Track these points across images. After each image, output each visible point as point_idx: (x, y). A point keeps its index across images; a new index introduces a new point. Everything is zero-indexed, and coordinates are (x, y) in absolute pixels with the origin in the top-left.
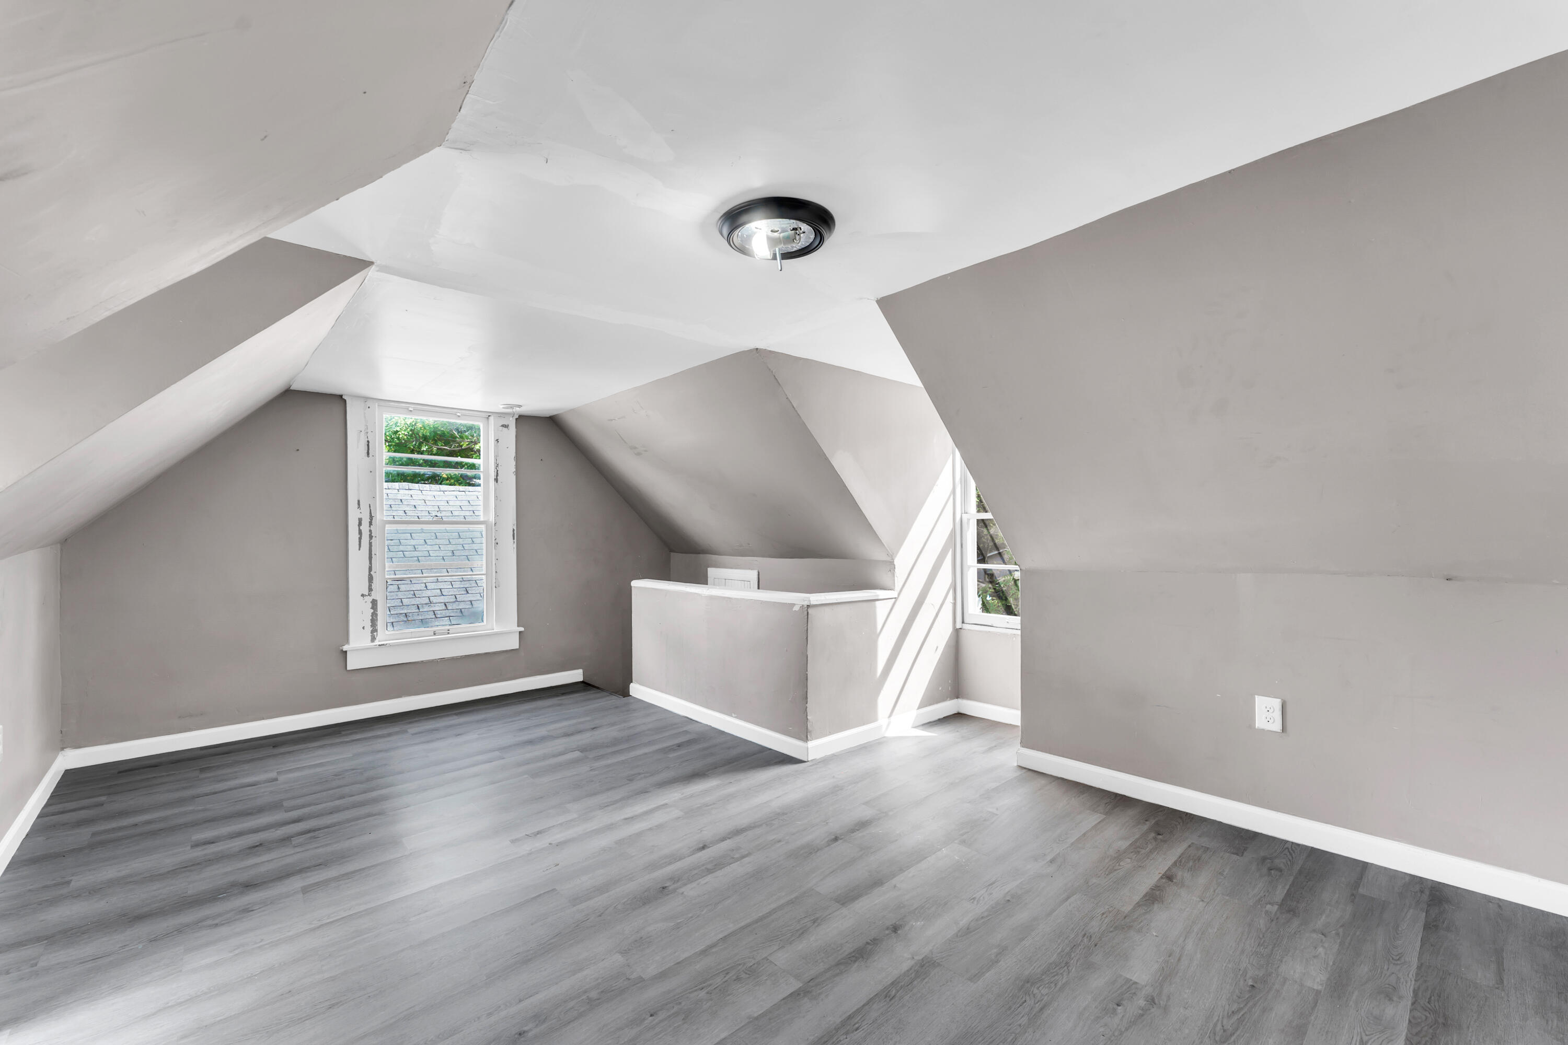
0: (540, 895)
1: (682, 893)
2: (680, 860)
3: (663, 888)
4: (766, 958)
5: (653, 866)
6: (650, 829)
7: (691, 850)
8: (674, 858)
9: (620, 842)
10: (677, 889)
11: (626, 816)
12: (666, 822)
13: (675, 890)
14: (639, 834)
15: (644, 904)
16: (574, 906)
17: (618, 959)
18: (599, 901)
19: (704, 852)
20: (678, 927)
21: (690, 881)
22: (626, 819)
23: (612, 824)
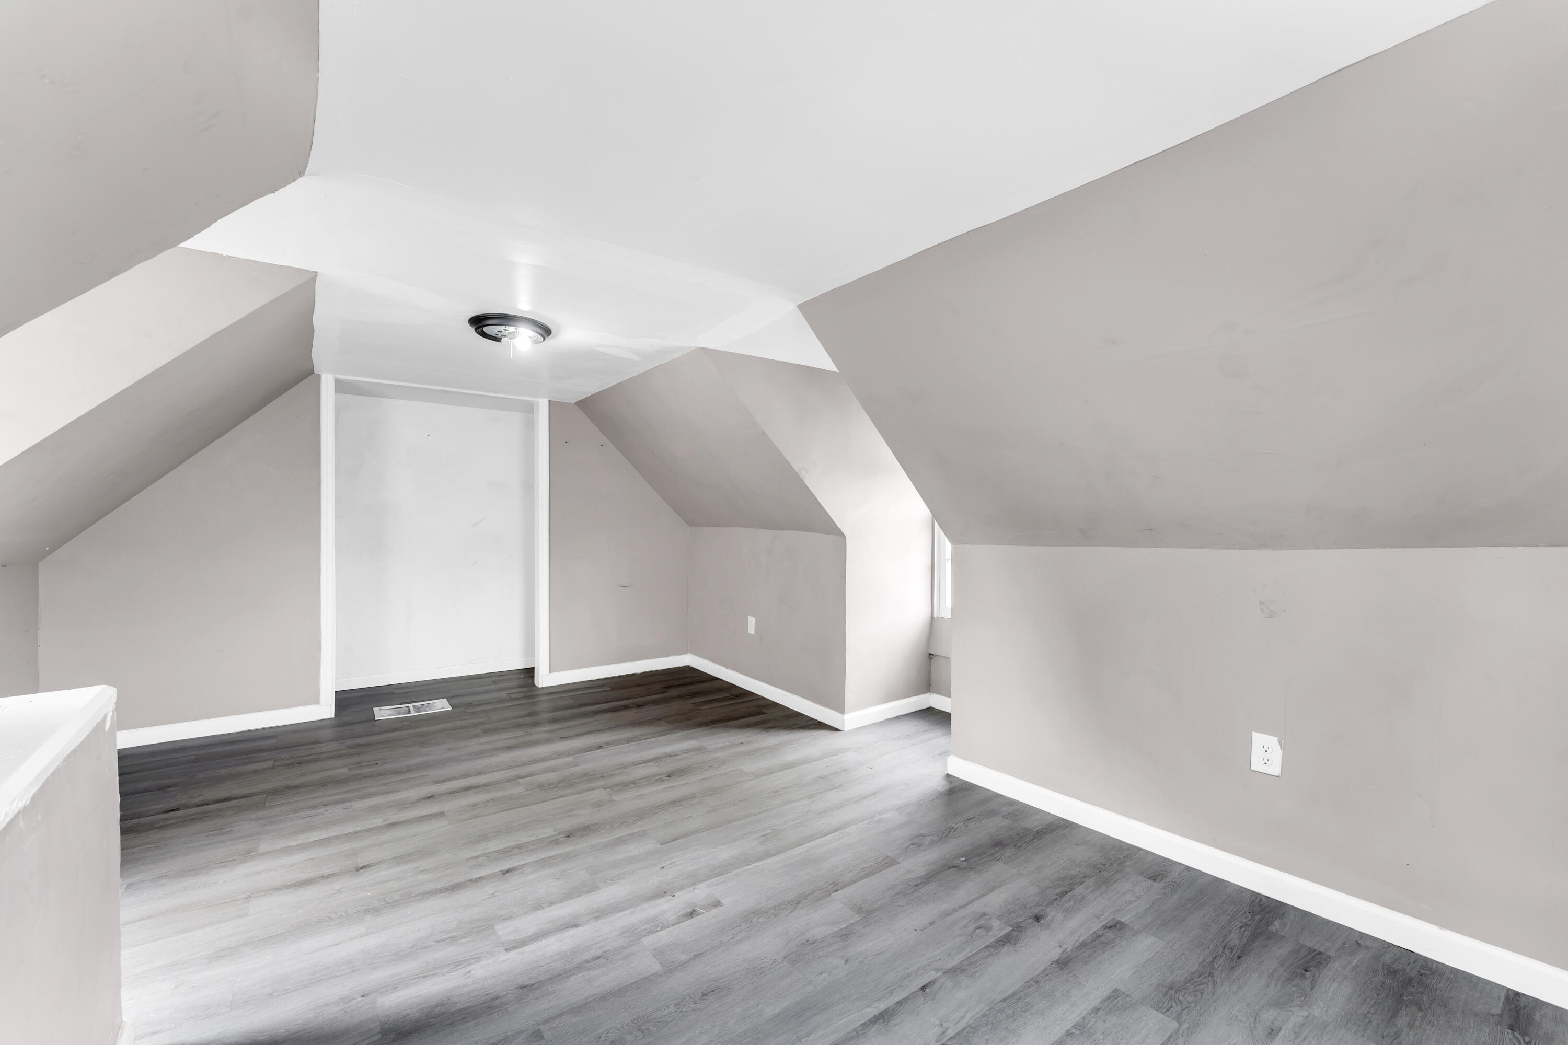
0: (674, 840)
1: (555, 830)
2: (539, 860)
3: (568, 836)
4: (527, 790)
5: (568, 857)
6: (551, 904)
7: (521, 871)
8: (543, 863)
9: (593, 888)
10: (558, 834)
11: (573, 931)
12: (526, 913)
13: (559, 834)
14: (569, 895)
15: (588, 827)
16: (644, 830)
17: (615, 798)
18: (624, 832)
19: (508, 867)
20: (571, 810)
21: (543, 840)
22: (576, 926)
23: (597, 918)
